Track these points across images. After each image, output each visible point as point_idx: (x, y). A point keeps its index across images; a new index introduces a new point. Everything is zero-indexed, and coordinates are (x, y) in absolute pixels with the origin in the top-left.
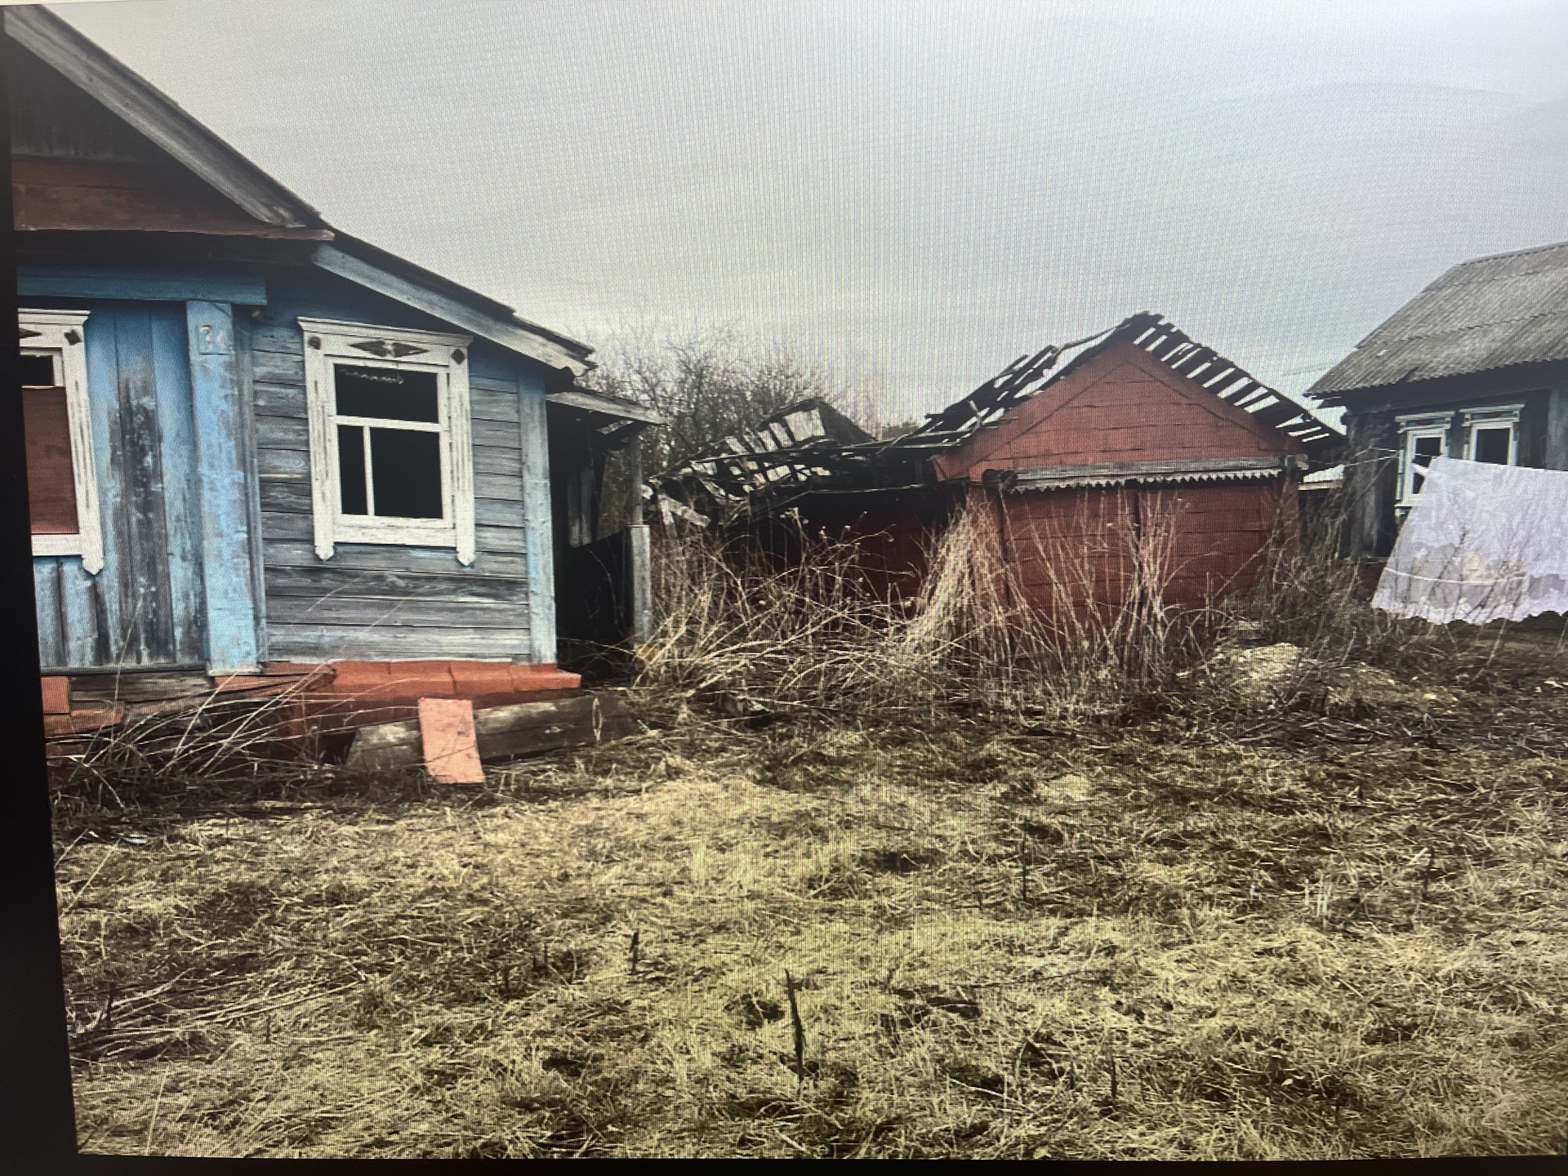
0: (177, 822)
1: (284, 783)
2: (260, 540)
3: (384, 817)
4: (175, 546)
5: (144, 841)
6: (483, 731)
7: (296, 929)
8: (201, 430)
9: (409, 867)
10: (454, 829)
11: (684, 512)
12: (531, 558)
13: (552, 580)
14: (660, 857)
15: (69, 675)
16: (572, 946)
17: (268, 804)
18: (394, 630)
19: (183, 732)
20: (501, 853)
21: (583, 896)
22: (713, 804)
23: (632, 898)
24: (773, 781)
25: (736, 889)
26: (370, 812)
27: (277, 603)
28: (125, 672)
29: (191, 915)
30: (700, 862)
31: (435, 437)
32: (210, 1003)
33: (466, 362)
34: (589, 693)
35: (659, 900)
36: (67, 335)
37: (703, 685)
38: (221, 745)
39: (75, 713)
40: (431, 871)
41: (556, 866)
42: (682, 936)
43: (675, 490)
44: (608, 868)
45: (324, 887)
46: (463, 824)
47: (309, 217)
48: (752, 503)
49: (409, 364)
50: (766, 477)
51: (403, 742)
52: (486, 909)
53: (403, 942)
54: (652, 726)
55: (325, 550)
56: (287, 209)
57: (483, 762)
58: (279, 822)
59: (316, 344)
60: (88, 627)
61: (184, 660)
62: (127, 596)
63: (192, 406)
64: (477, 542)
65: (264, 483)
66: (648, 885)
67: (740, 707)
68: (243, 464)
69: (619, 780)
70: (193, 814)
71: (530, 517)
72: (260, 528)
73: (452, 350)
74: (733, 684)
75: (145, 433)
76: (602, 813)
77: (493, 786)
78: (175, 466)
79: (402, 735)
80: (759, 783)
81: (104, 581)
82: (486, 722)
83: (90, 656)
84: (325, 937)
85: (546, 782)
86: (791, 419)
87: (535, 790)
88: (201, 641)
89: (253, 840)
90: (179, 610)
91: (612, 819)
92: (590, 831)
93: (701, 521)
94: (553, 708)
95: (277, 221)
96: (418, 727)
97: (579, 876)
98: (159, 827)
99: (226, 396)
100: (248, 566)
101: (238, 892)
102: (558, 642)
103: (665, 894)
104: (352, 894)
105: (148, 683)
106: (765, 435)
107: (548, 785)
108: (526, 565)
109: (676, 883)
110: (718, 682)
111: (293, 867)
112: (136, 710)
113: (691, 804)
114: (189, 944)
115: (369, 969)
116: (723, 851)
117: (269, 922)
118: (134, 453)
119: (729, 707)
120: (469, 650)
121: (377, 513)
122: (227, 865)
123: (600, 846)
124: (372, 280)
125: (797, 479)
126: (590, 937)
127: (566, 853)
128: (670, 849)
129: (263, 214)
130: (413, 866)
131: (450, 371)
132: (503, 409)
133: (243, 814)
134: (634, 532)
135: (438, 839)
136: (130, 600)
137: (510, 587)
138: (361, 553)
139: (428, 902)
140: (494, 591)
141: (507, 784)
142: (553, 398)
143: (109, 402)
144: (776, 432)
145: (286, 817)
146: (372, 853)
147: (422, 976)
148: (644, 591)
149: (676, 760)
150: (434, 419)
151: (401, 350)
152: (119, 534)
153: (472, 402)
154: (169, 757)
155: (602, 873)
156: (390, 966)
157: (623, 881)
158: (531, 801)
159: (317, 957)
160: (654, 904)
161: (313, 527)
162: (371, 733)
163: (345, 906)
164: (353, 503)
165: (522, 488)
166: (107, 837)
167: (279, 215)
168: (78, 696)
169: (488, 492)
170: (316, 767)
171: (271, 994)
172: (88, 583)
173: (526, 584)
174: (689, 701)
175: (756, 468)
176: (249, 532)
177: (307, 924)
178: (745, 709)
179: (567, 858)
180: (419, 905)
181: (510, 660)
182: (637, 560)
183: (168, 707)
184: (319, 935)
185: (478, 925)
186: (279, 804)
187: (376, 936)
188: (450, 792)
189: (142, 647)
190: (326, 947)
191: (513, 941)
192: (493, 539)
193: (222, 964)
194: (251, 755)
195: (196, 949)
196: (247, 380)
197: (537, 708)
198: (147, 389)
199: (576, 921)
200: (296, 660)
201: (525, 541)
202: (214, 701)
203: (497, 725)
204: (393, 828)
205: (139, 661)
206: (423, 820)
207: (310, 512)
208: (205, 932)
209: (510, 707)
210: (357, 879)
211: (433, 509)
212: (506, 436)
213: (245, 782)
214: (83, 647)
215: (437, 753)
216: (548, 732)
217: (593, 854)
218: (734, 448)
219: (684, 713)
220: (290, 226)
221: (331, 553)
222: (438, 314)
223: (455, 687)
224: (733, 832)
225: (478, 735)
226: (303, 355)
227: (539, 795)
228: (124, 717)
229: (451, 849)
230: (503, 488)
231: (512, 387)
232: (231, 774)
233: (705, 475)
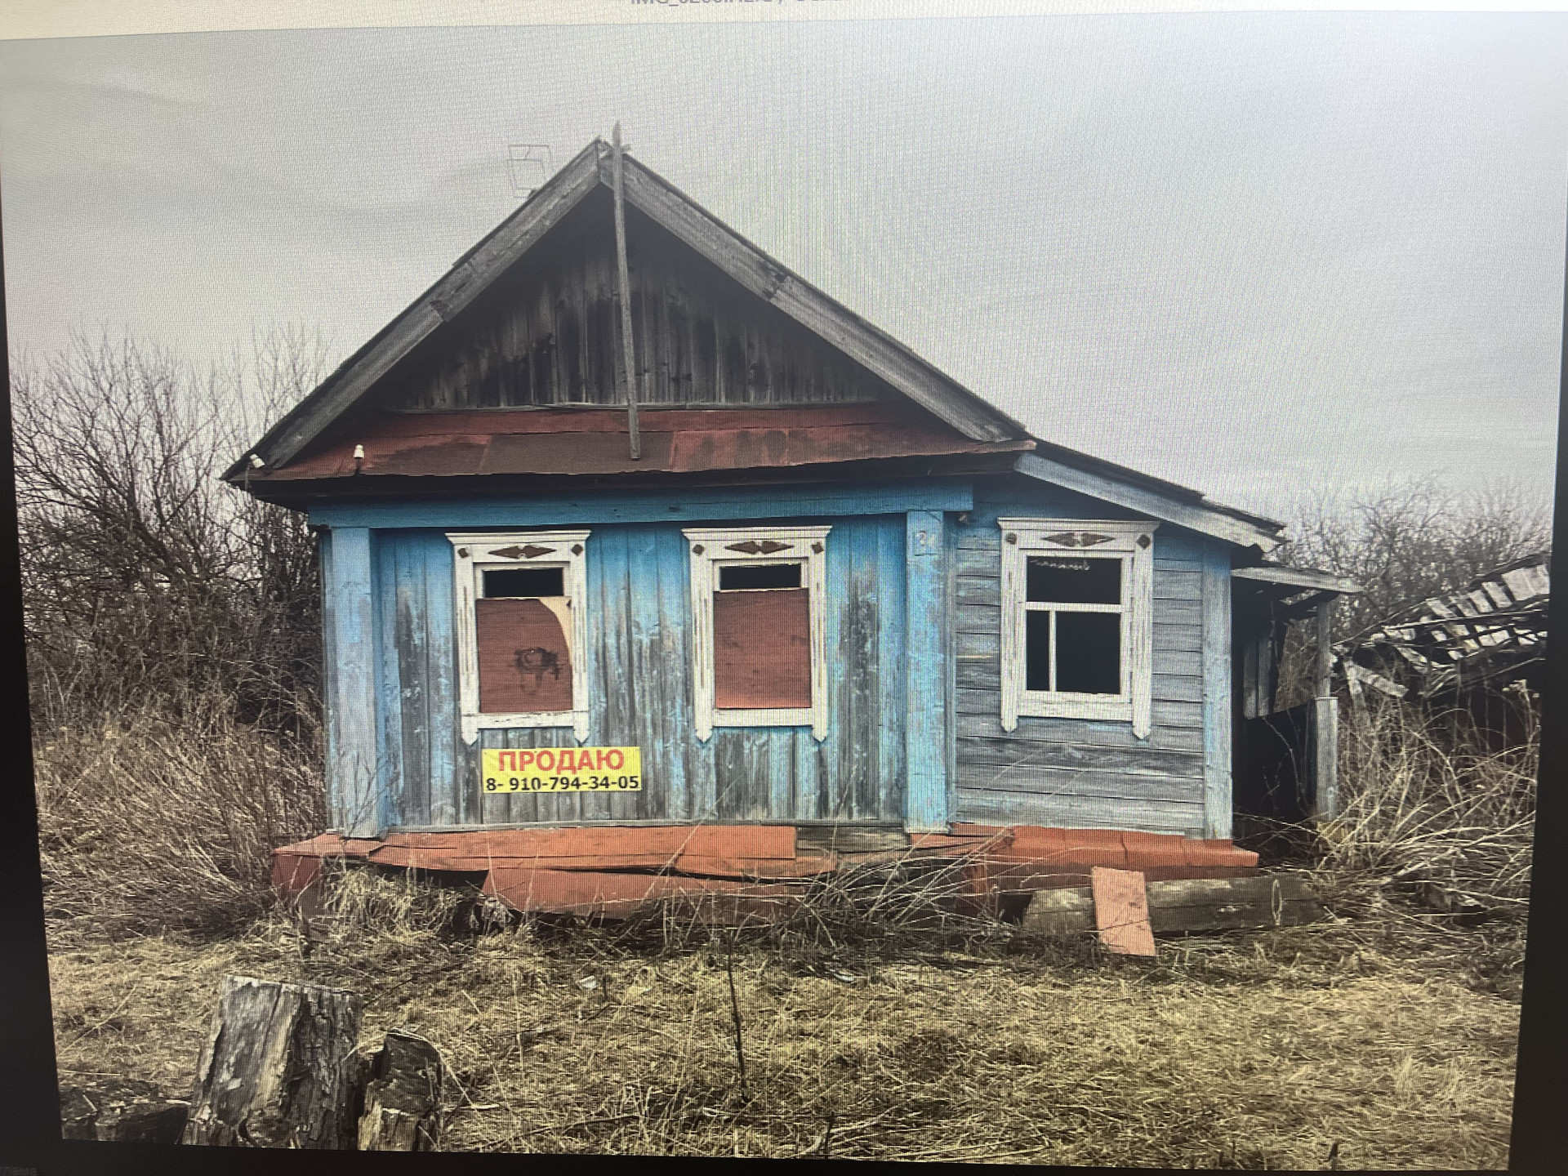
0: (878, 964)
1: (968, 937)
2: (954, 713)
3: (1060, 981)
4: (884, 717)
5: (850, 979)
6: (1154, 903)
7: (984, 1083)
8: (912, 620)
9: (1086, 1035)
10: (1128, 1001)
11: (1375, 680)
12: (1209, 733)
13: (1230, 755)
14: (1357, 1062)
15: (797, 826)
16: (1261, 1144)
17: (954, 956)
18: (1068, 799)
19: (883, 882)
20: (1179, 1033)
21: (1270, 1092)
22: (1418, 1008)
23: (1326, 1103)
24: (1492, 988)
25: (1448, 1107)
26: (1046, 975)
27: (967, 770)
28: (840, 826)
29: (891, 1055)
30: (1406, 1072)
31: (1116, 618)
32: (910, 1143)
33: (1151, 547)
34: (1266, 873)
35: (1357, 1109)
36: (813, 546)
37: (1402, 872)
38: (914, 897)
39: (799, 859)
40: (1108, 1043)
41: (1238, 1057)
42: (1385, 1152)
43: (1364, 658)
44: (1297, 1066)
45: (1007, 1045)
46: (1138, 998)
47: (1016, 432)
48: (1463, 671)
49: (1097, 551)
50: (1478, 642)
51: (1076, 908)
52: (1166, 1091)
53: (1083, 1112)
54: (1341, 915)
55: (1009, 723)
56: (998, 427)
57: (1155, 935)
58: (965, 975)
59: (1012, 540)
60: (813, 785)
61: (886, 817)
62: (844, 760)
63: (905, 600)
64: (1153, 717)
65: (961, 664)
66: (1343, 1091)
67: (1448, 900)
68: (944, 647)
69: (1303, 969)
70: (889, 958)
71: (1208, 690)
72: (954, 703)
73: (1139, 536)
74: (1438, 873)
75: (867, 624)
76: (1287, 1004)
77: (1166, 962)
78: (888, 650)
79: (1076, 902)
80: (1473, 989)
81: (827, 748)
82: (1157, 895)
83: (813, 810)
84: (1010, 1095)
85: (1222, 963)
86: (1508, 577)
87: (1210, 971)
88: (900, 801)
89: (942, 989)
90: (884, 773)
91: (1299, 1012)
92: (1274, 1023)
93: (1396, 690)
94: (1228, 886)
95: (987, 438)
96: (1091, 894)
97: (1264, 1070)
98: (864, 967)
99: (933, 591)
100: (942, 736)
101: (931, 1038)
102: (1235, 817)
103: (1364, 1104)
104: (1033, 1056)
105: (857, 836)
106: (1476, 596)
107: (1224, 967)
108: (1202, 739)
109: (1376, 1093)
110: (1420, 871)
111: (978, 1021)
112: (847, 859)
113: (1391, 1006)
114: (890, 1082)
115: (1053, 1135)
116: (1432, 1063)
117: (959, 1072)
118: (858, 641)
119: (1434, 900)
120: (1139, 821)
121: (1058, 689)
122: (921, 1011)
123: (1286, 1041)
124: (1068, 480)
125: (1518, 643)
126: (1281, 1138)
127: (1248, 1044)
128: (1368, 1054)
129: (975, 432)
130: (1091, 1035)
131: (1136, 555)
132: (1187, 588)
133: (933, 963)
134: (1320, 708)
135: (1113, 1010)
136: (846, 764)
137: (1182, 761)
138: (1041, 726)
139: (1105, 1075)
140: (1167, 765)
141: (1181, 961)
142: (1236, 573)
143: (841, 600)
144: (1491, 592)
145: (970, 971)
146: (1050, 1017)
147: (1105, 1151)
148: (1329, 768)
149: (1371, 956)
150: (1117, 601)
151: (1089, 539)
152: (841, 708)
153: (1154, 582)
154: (871, 904)
155: (1289, 1070)
156: (1073, 1136)
157: (1314, 1083)
158: (1208, 982)
159: (1003, 1114)
160: (1351, 1112)
161: (1000, 701)
162: (1047, 896)
163: (1026, 1066)
164: (1036, 680)
165: (1202, 664)
166: (821, 972)
167: (989, 432)
168: (802, 844)
169: (1165, 669)
170: (995, 925)
171: (963, 1143)
172: (815, 749)
173: (1203, 758)
174: (1384, 889)
175: (1466, 633)
176: (945, 708)
177: (993, 1079)
178: (1454, 904)
179: (1251, 1049)
180: (1097, 1076)
181: (1183, 834)
182: (1322, 734)
183: (875, 858)
184: (1003, 1093)
185: (1159, 1107)
186: (964, 958)
187: (1057, 1102)
188: (1123, 963)
189: (854, 804)
190: (1011, 1106)
191: (1196, 1129)
192: (1170, 713)
193: (917, 1106)
194: (941, 909)
195: (895, 1088)
196: (951, 573)
197: (1210, 885)
198: (871, 586)
199: (1263, 1119)
200: (980, 822)
201: (1202, 715)
202: (911, 856)
203: (1168, 899)
204: (1068, 993)
205: (850, 815)
206: (1098, 989)
207: (999, 688)
208: (903, 1072)
209: (1183, 882)
210: (1038, 1042)
211: (1111, 685)
212: (1189, 614)
213: (933, 933)
214: (808, 801)
215: (1110, 921)
216: (1222, 910)
217: (1278, 1048)
218: (1438, 612)
219: (1378, 903)
220: (998, 441)
221: (1014, 726)
222: (1127, 504)
223: (1126, 857)
224: (1442, 1043)
225: (1150, 907)
226: (1000, 551)
227: (1217, 977)
228: (837, 866)
229: (1127, 1022)
230: (1183, 664)
231: (1195, 565)
232: (921, 925)
233: (1400, 641)
